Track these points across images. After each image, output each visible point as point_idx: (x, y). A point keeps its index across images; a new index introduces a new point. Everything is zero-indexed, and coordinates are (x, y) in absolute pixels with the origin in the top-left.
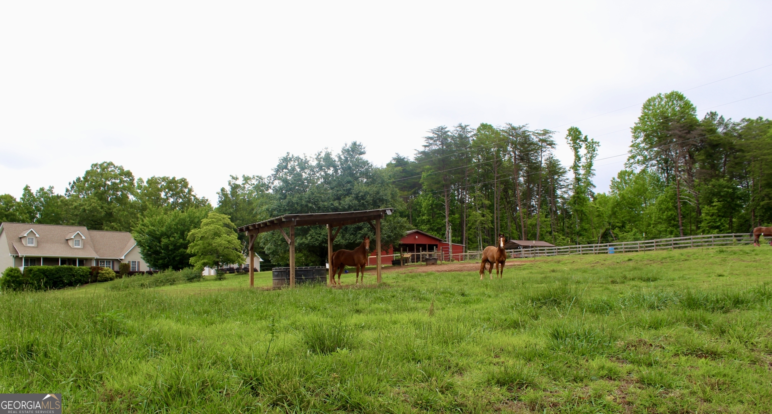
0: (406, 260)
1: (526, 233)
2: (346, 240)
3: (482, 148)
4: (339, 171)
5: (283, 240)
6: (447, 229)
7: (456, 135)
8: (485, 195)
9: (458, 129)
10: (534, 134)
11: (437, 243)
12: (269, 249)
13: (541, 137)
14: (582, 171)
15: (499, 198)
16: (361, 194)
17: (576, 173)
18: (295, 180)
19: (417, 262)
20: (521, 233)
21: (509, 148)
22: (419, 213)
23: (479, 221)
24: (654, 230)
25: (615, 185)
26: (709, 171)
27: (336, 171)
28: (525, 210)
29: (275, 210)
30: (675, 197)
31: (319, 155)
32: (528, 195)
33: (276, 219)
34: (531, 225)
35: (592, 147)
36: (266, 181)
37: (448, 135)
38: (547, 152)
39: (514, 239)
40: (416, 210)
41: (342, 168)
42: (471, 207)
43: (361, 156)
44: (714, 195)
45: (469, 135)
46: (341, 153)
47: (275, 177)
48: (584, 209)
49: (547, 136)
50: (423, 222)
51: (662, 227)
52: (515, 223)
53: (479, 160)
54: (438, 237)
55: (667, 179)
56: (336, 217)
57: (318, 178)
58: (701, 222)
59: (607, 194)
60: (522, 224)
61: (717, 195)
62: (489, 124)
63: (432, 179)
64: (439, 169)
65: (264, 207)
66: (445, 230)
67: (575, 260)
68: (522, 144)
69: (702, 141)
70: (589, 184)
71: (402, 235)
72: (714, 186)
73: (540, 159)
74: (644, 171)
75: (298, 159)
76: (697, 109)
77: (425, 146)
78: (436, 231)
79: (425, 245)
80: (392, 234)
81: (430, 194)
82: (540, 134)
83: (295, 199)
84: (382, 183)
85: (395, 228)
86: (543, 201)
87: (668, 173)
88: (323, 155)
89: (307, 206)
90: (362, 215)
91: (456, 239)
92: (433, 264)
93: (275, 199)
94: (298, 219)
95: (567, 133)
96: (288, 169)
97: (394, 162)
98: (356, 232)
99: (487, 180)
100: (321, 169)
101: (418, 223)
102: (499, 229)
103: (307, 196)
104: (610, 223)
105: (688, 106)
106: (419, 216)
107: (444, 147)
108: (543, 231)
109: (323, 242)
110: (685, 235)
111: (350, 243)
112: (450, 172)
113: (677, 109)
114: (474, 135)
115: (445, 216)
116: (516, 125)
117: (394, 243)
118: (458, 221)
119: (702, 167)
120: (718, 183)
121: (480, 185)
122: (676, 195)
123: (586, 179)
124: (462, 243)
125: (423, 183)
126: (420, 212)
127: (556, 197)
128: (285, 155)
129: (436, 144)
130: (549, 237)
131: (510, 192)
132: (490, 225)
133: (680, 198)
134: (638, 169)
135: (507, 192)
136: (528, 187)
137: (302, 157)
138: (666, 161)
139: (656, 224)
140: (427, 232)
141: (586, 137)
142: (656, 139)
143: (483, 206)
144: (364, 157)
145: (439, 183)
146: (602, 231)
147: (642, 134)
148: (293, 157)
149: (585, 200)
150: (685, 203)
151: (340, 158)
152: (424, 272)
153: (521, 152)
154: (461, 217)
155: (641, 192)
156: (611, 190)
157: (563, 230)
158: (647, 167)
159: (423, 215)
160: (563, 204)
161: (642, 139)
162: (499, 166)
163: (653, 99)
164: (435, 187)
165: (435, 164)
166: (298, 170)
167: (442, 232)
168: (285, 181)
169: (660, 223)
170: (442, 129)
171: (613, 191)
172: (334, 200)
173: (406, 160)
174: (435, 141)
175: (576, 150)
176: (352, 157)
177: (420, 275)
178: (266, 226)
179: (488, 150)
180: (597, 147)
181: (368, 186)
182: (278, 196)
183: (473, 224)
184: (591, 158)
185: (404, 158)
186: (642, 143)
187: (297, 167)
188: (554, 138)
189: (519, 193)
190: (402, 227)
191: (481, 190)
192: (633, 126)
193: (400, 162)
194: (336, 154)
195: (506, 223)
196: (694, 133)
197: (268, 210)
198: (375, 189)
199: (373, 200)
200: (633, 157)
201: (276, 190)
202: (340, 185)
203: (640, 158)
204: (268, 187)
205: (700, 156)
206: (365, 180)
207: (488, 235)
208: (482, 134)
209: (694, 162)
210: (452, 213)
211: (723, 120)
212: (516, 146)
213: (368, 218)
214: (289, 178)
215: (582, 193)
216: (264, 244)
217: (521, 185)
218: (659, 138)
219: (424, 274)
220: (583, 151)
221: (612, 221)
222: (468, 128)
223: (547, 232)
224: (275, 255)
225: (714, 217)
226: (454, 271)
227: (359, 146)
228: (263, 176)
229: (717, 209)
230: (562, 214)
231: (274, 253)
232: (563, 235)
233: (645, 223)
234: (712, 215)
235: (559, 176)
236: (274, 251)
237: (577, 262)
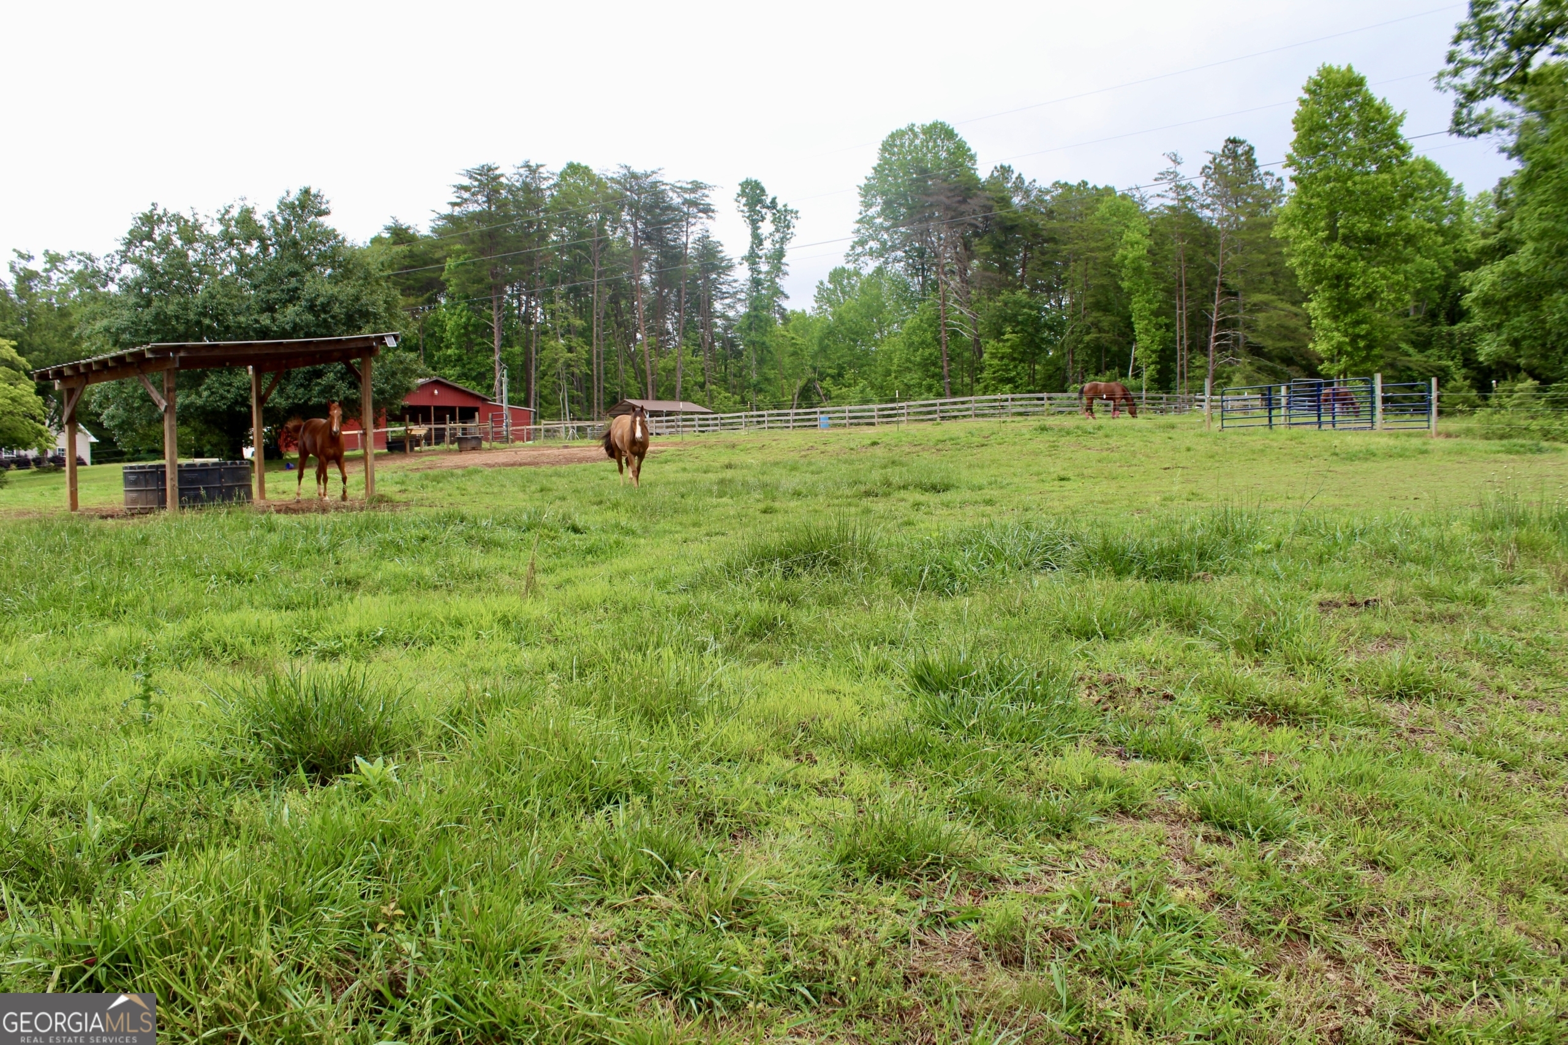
0: (416, 441)
1: (656, 386)
2: (288, 397)
3: (569, 214)
4: (271, 249)
5: (146, 398)
6: (498, 375)
7: (518, 184)
8: (574, 308)
9: (522, 171)
10: (673, 188)
11: (478, 404)
12: (113, 417)
13: (687, 196)
14: (764, 267)
15: (602, 315)
16: (321, 300)
17: (754, 270)
18: (171, 266)
19: (437, 443)
20: (646, 385)
21: (625, 216)
22: (439, 342)
23: (561, 361)
24: (897, 383)
25: (824, 296)
26: (997, 276)
27: (264, 248)
28: (653, 340)
29: (124, 331)
30: (937, 322)
31: (227, 212)
32: (658, 310)
33: (131, 354)
34: (664, 369)
35: (784, 219)
36: (102, 265)
37: (501, 184)
38: (699, 226)
39: (630, 397)
40: (433, 335)
41: (278, 243)
42: (545, 333)
43: (321, 219)
44: (1005, 320)
45: (544, 185)
46: (276, 211)
47: (125, 258)
48: (766, 339)
49: (700, 193)
50: (447, 360)
51: (913, 378)
52: (633, 366)
53: (563, 236)
54: (478, 391)
55: (923, 285)
56: (272, 351)
57: (225, 264)
58: (982, 370)
59: (809, 311)
60: (648, 367)
61: (1012, 319)
62: (583, 164)
63: (467, 272)
64: (483, 252)
65: (100, 325)
66: (494, 378)
67: (767, 443)
68: (649, 209)
69: (986, 218)
70: (778, 292)
71: (408, 390)
72: (1006, 304)
73: (684, 239)
74: (879, 271)
75: (177, 218)
76: (978, 158)
77: (454, 204)
78: (474, 379)
79: (454, 408)
80: (387, 387)
81: (463, 304)
82: (685, 190)
83: (171, 307)
84: (366, 279)
85: (394, 374)
86: (688, 322)
87: (924, 277)
88: (235, 213)
89: (199, 323)
90: (331, 348)
91: (517, 396)
92: (474, 449)
93: (124, 305)
94: (182, 354)
95: (738, 189)
96: (154, 241)
97: (386, 235)
98: (310, 380)
99: (578, 278)
100: (231, 244)
101: (438, 362)
102: (603, 376)
103: (199, 302)
104: (815, 369)
105: (961, 153)
106: (439, 348)
107: (493, 208)
108: (687, 382)
109: (236, 402)
110: (954, 393)
111: (298, 405)
112: (504, 260)
113: (944, 155)
114: (555, 185)
115: (492, 350)
116: (638, 169)
117: (392, 404)
118: (519, 361)
119: (986, 268)
120: (1013, 298)
121: (562, 288)
122: (938, 317)
123: (772, 281)
124: (528, 405)
125: (448, 280)
126: (442, 339)
127: (712, 315)
128: (147, 209)
129: (476, 202)
130: (700, 395)
131: (623, 303)
132: (585, 369)
133: (945, 325)
134: (870, 266)
135: (617, 303)
136: (659, 293)
137: (187, 215)
138: (921, 253)
139: (899, 372)
140: (456, 381)
141: (774, 201)
142: (903, 210)
143: (569, 330)
144: (327, 222)
145: (480, 280)
146: (800, 383)
147: (879, 200)
148: (165, 214)
149: (769, 322)
150: (955, 334)
151: (273, 219)
152: (458, 467)
153: (647, 223)
154: (527, 352)
155: (873, 310)
156: (816, 305)
157: (725, 381)
158: (886, 263)
159: (448, 347)
160: (726, 329)
161: (879, 208)
162: (603, 250)
163: (900, 134)
164: (473, 288)
165: (473, 242)
166: (179, 243)
167: (488, 382)
168: (149, 267)
169: (909, 370)
170: (490, 169)
171: (820, 307)
172: (262, 311)
173: (411, 231)
174: (473, 194)
175: (754, 224)
176: (300, 219)
177: (452, 475)
178: (104, 369)
179: (581, 218)
180: (794, 221)
181: (336, 283)
182: (132, 300)
183: (549, 366)
184: (783, 240)
185: (409, 228)
186: (879, 216)
187: (174, 238)
188: (713, 198)
189: (641, 306)
190: (409, 372)
191: (565, 297)
192: (863, 182)
193: (400, 234)
194: (265, 212)
195: (615, 365)
196: (973, 203)
197: (107, 330)
198: (351, 291)
199: (347, 314)
200: (862, 243)
201: (128, 287)
202: (273, 278)
203: (874, 244)
204: (108, 279)
205: (982, 247)
206: (329, 271)
207: (580, 388)
208: (569, 185)
209: (971, 257)
210: (507, 342)
211: (1022, 182)
212: (637, 211)
213: (344, 353)
214: (156, 260)
215: (763, 308)
216: (100, 406)
217: (644, 290)
218: (909, 208)
219: (459, 472)
220: (766, 227)
221: (819, 364)
222: (541, 170)
223: (696, 384)
224: (125, 431)
225: (1006, 361)
226: (521, 465)
227: (316, 196)
228: (95, 255)
229: (1011, 347)
230: (723, 348)
231: (125, 426)
232: (727, 390)
233: (880, 369)
234: (1002, 358)
235: (719, 274)
236: (123, 422)
237: (770, 446)
